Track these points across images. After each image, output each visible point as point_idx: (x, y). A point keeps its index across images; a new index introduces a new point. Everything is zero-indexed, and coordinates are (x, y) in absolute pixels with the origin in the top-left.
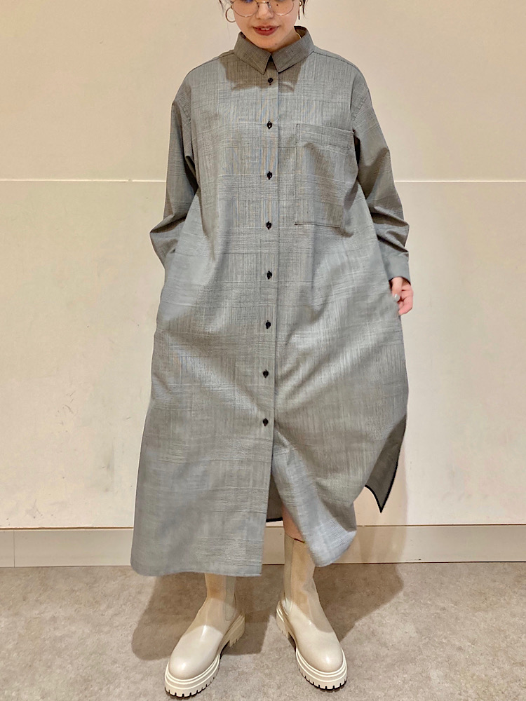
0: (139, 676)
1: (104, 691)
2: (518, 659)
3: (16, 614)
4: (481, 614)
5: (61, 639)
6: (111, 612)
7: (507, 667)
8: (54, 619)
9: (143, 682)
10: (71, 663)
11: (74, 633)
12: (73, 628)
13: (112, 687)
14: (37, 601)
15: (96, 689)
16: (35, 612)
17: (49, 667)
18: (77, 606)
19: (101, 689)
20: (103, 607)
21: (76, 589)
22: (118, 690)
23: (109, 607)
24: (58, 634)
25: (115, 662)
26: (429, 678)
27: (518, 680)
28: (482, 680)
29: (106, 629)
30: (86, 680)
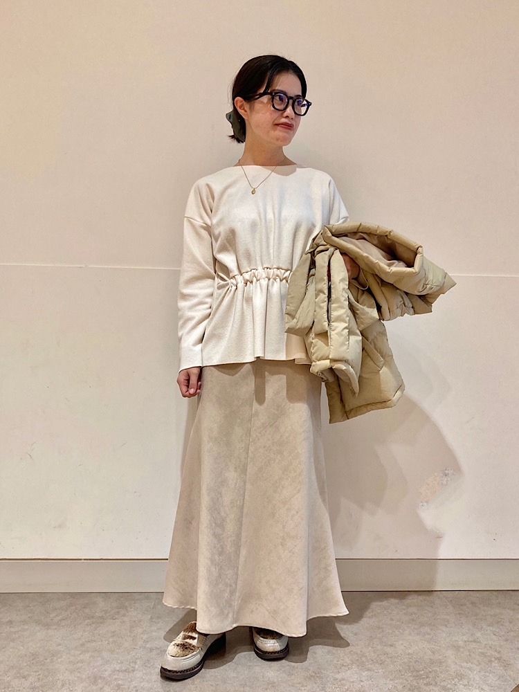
1: (48, 660)
2: (389, 643)
7: (379, 647)
9: (81, 656)
10: (23, 646)
11: (28, 629)
12: (26, 627)
13: (55, 658)
15: (42, 659)
18: (30, 615)
19: (46, 659)
21: (31, 605)
23: (57, 616)
25: (60, 645)
27: (386, 654)
28: (357, 654)
29: (55, 627)
30: (34, 656)
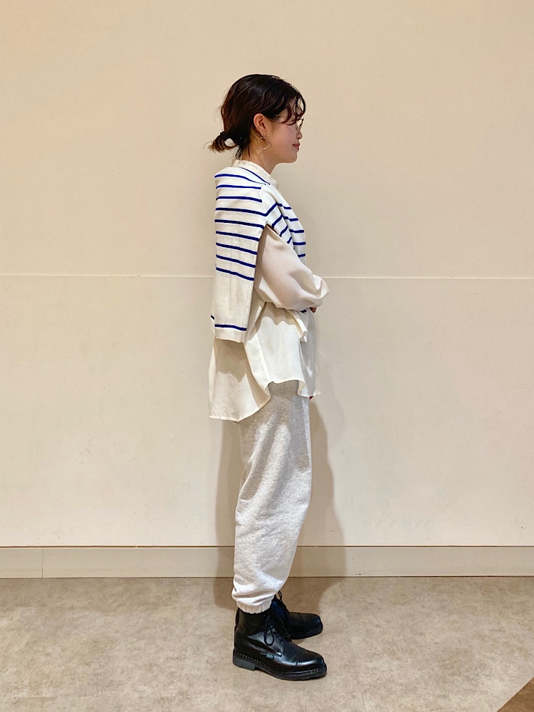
0: (135, 640)
2: (420, 632)
3: (43, 605)
4: (399, 606)
5: (78, 619)
6: (115, 604)
8: (72, 608)
9: (137, 643)
10: (85, 633)
11: (88, 615)
14: (59, 597)
15: (102, 646)
16: (58, 604)
17: (68, 635)
18: (90, 601)
19: (106, 646)
20: (109, 602)
21: (90, 591)
22: (118, 647)
24: (75, 616)
26: (350, 641)
